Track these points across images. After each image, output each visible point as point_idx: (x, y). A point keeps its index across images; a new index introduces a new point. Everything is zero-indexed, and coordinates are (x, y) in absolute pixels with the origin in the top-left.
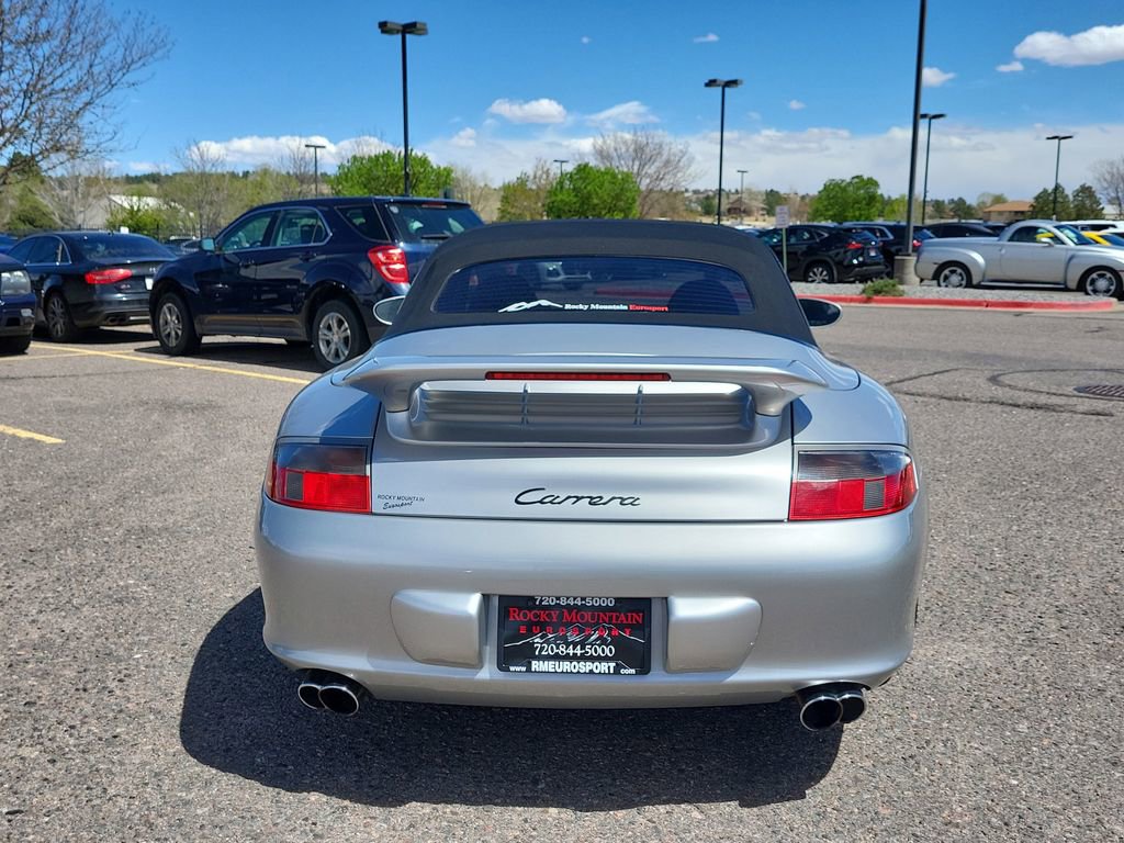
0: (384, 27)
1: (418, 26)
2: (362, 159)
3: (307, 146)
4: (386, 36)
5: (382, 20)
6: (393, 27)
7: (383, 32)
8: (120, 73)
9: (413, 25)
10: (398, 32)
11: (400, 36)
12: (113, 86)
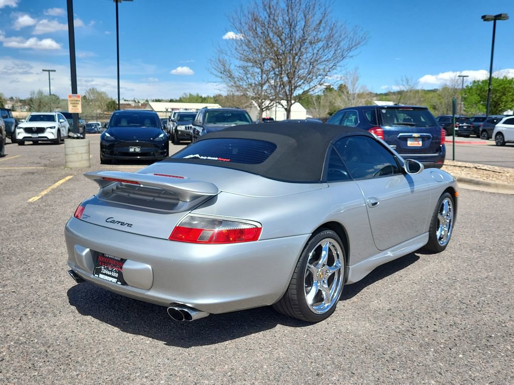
0: (484, 18)
1: (503, 16)
2: (478, 81)
3: (459, 76)
4: (485, 22)
5: (483, 15)
6: (489, 17)
7: (484, 20)
8: (347, 52)
9: (500, 15)
10: (492, 20)
11: (493, 22)
12: (344, 58)
